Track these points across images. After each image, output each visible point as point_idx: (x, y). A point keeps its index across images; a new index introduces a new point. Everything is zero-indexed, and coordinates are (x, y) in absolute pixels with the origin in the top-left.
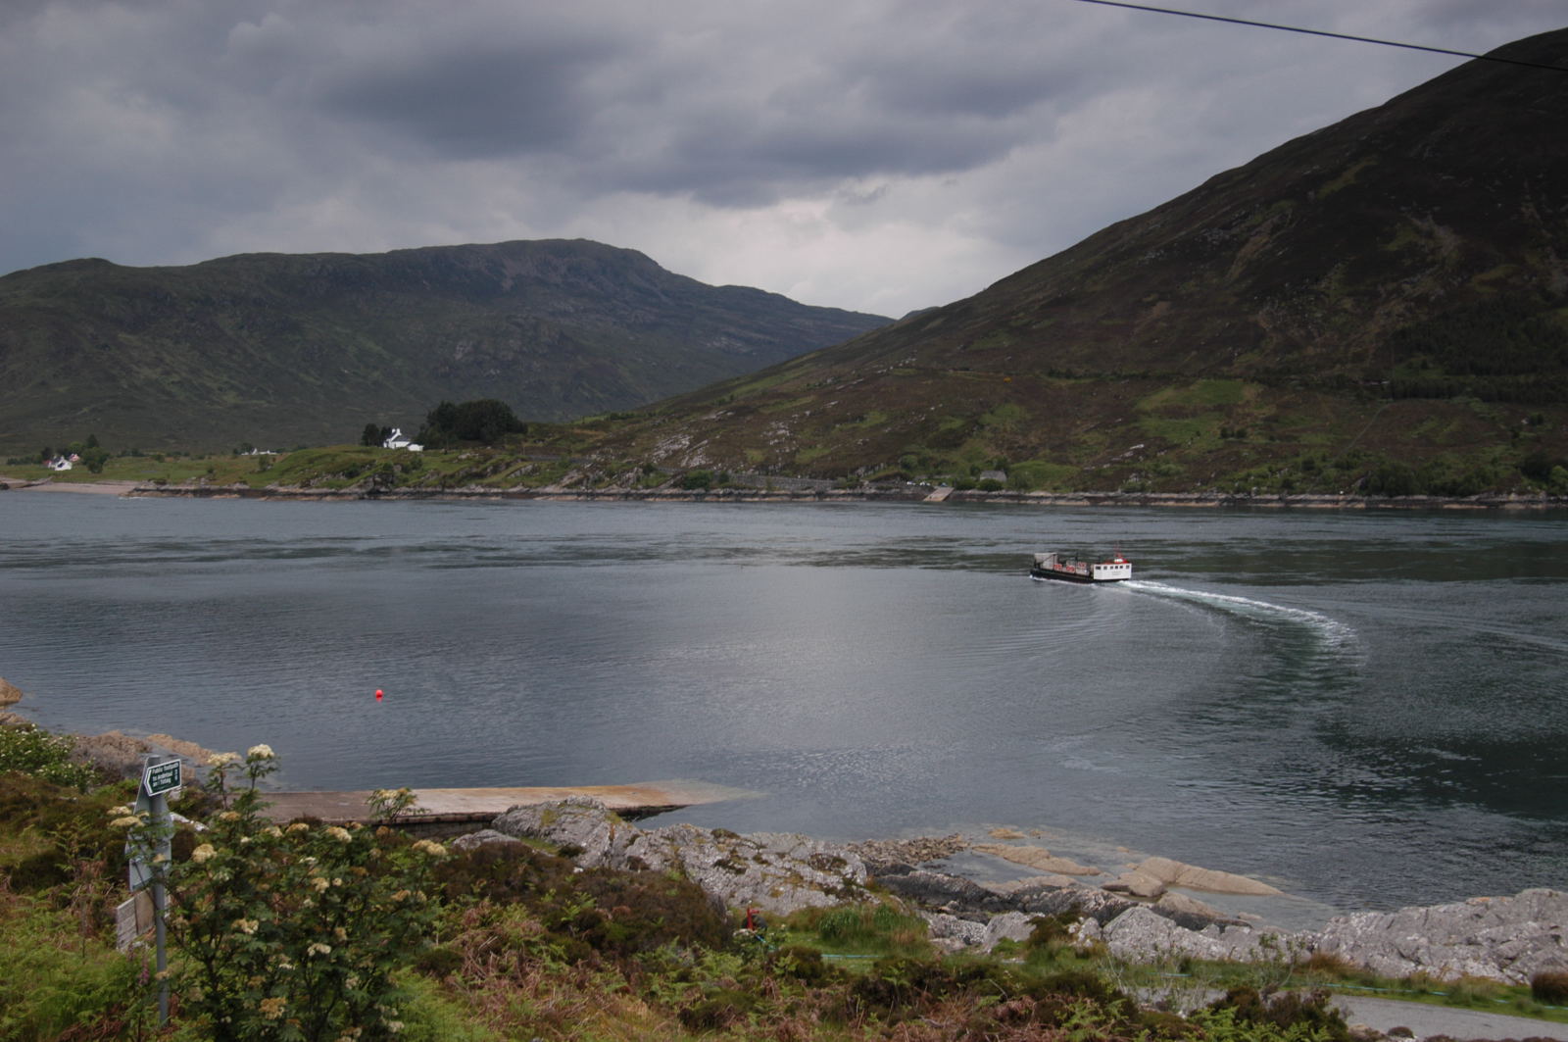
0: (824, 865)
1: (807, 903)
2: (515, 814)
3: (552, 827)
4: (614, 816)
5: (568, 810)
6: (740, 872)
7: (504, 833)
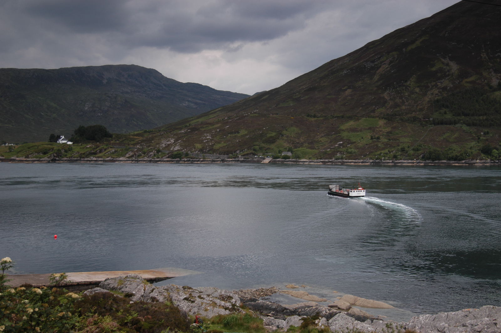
0: (224, 299)
1: (218, 313)
2: (108, 281)
3: (122, 286)
4: (145, 281)
5: (128, 279)
6: (193, 302)
7: (104, 289)
